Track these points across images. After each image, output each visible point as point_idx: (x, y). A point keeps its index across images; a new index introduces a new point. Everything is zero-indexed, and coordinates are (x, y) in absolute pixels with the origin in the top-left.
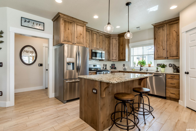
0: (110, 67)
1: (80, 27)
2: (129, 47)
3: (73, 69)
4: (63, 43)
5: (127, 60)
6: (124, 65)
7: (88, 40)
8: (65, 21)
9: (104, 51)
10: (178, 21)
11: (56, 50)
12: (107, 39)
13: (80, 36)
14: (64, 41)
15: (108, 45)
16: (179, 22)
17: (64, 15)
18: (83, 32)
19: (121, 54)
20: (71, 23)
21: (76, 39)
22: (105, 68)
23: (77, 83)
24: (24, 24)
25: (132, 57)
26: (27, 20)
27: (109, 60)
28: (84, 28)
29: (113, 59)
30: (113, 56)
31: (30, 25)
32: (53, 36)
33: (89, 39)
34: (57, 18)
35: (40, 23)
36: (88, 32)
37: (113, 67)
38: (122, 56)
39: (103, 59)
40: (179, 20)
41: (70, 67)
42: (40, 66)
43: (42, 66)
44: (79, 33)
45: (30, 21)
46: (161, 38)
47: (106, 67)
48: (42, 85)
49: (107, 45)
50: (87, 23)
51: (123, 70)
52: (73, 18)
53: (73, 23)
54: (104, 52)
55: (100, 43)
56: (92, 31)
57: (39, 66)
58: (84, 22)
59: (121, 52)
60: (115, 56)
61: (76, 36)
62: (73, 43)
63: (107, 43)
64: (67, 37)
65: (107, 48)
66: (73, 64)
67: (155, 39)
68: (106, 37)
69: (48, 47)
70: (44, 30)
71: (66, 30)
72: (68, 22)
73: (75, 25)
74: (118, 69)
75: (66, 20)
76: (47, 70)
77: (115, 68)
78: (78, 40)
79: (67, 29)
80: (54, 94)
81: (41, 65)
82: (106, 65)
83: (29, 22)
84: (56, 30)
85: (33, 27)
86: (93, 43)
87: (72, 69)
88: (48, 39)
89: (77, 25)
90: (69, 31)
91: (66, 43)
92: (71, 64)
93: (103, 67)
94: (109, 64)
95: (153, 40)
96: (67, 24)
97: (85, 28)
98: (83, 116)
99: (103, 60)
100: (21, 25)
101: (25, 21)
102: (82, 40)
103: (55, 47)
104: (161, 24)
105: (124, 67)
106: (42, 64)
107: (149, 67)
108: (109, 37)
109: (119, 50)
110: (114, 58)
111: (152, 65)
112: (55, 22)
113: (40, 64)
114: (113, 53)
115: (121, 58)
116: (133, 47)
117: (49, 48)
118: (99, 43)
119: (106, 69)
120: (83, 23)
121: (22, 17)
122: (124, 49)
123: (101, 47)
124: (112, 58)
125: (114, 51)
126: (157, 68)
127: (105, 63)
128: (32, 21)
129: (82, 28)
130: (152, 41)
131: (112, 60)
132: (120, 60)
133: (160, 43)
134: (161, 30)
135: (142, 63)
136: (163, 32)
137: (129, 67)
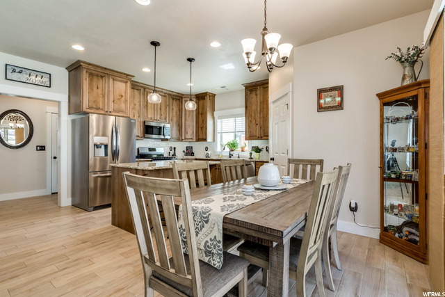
0: (184, 152)
1: (119, 83)
2: (214, 118)
3: (106, 155)
4: (88, 111)
5: (210, 139)
6: (207, 149)
7: (137, 104)
8: (91, 75)
9: (169, 123)
10: (266, 86)
11: (73, 121)
12: (174, 101)
13: (119, 99)
14: (89, 108)
15: (178, 113)
16: (268, 87)
17: (89, 64)
18: (126, 92)
19: (200, 129)
20: (102, 77)
21: (111, 104)
22: (172, 153)
23: (108, 179)
24: (10, 75)
25: (219, 135)
26: (18, 70)
27: (180, 139)
28: (127, 86)
29: (187, 137)
30: (186, 133)
31: (24, 77)
32: (69, 96)
33: (140, 102)
34: (75, 68)
35: (42, 74)
36: (138, 90)
37: (189, 152)
38: (202, 133)
39: (167, 137)
40: (268, 83)
41: (101, 152)
42: (40, 150)
43: (44, 150)
44: (117, 93)
45: (24, 70)
46: (254, 108)
47: (175, 153)
48: (44, 186)
49: (175, 114)
50: (134, 76)
51: (205, 158)
52: (106, 68)
53: (106, 77)
54: (168, 126)
55: (161, 109)
56: (145, 88)
57: (37, 150)
58: (128, 75)
59: (200, 126)
60: (190, 132)
61: (111, 99)
62: (106, 110)
64: (94, 102)
65: (175, 119)
66: (106, 146)
67: (246, 107)
68: (173, 99)
69: (59, 114)
70: (50, 87)
71: (93, 90)
72: (97, 76)
73: (111, 81)
74: (197, 156)
75: (93, 72)
76: (55, 158)
77: (192, 154)
78: (116, 106)
79: (95, 89)
80: (70, 199)
81: (42, 148)
82: (175, 148)
83: (20, 72)
84: (74, 88)
85: (28, 81)
86: (147, 109)
87: (104, 155)
88: (59, 102)
89: (114, 80)
90: (100, 91)
91: (92, 111)
92: (103, 147)
93: (169, 153)
94: (181, 147)
95: (244, 108)
96: (95, 79)
97: (129, 84)
98: (117, 220)
99: (167, 140)
100: (6, 79)
101: (14, 71)
102: (123, 106)
103: (73, 117)
104: (254, 86)
105: (206, 152)
106: (44, 147)
107: (242, 151)
108: (179, 98)
109: (197, 122)
110: (189, 136)
111: (246, 149)
112: (73, 72)
113: (40, 147)
114: (187, 127)
115: (201, 137)
116: (221, 117)
117: (59, 116)
118: (159, 110)
119: (174, 155)
120: (126, 77)
121: (6, 65)
122: (205, 121)
123: (163, 117)
124: (185, 136)
125: (188, 123)
126: (251, 154)
127: (173, 144)
128: (27, 71)
129: (124, 85)
130: (243, 110)
131: (185, 139)
132: (199, 140)
133: (253, 115)
134: (254, 95)
135: (233, 146)
136: (256, 99)
137: (214, 151)
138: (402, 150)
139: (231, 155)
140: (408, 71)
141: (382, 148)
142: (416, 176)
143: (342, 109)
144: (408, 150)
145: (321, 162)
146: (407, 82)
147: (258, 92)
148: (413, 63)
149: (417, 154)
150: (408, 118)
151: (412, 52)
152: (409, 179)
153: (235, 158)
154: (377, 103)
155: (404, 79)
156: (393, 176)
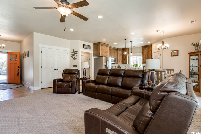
2: (128, 56)
5: (127, 63)
6: (126, 66)
12: (116, 51)
14: (101, 55)
16: (152, 47)
17: (102, 43)
25: (130, 62)
27: (117, 63)
34: (97, 44)
35: (89, 46)
38: (125, 61)
40: (152, 46)
44: (106, 50)
46: (145, 53)
47: (115, 68)
50: (110, 45)
60: (120, 61)
63: (117, 53)
64: (102, 53)
67: (142, 53)
70: (90, 49)
77: (120, 68)
78: (106, 54)
82: (115, 66)
83: (86, 46)
86: (110, 54)
88: (92, 53)
92: (105, 66)
94: (117, 66)
99: (114, 63)
100: (83, 48)
104: (145, 46)
109: (123, 58)
111: (141, 66)
116: (131, 56)
121: (83, 44)
122: (126, 57)
125: (120, 58)
126: (143, 68)
131: (119, 63)
132: (123, 63)
133: (145, 56)
134: (145, 49)
135: (136, 65)
136: (146, 51)
137: (129, 67)
138: (195, 67)
139: (135, 68)
140: (196, 48)
141: (189, 66)
142: (198, 73)
143: (178, 56)
144: (196, 67)
145: (173, 70)
146: (196, 51)
147: (147, 49)
148: (198, 46)
149: (198, 68)
150: (196, 59)
151: (197, 44)
152: (196, 74)
153: (137, 69)
154: (188, 55)
155: (195, 50)
156: (192, 73)
